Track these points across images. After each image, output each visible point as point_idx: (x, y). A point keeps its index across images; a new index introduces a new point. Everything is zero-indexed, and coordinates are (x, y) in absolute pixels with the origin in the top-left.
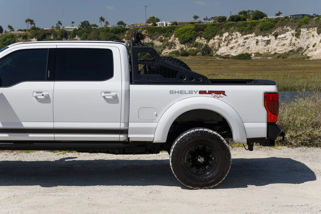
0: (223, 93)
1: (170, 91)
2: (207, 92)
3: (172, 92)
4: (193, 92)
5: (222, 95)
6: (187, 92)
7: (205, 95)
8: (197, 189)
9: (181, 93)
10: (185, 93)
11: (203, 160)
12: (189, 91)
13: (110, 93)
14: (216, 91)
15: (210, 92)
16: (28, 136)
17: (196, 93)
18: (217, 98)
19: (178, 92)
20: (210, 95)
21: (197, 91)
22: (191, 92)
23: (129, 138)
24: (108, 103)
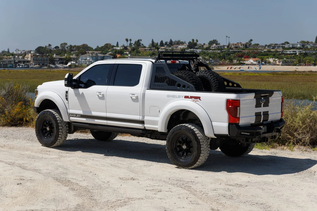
0: (199, 98)
1: (167, 95)
2: (189, 97)
3: (168, 96)
4: (181, 97)
5: (198, 100)
6: (177, 96)
7: (187, 99)
8: (181, 168)
9: (173, 97)
10: (176, 97)
11: (186, 148)
12: (179, 96)
13: (134, 95)
14: (195, 97)
15: (191, 97)
16: (95, 121)
17: (182, 97)
18: (195, 102)
19: (172, 96)
20: (191, 99)
21: (183, 96)
22: (179, 97)
23: (145, 127)
24: (133, 101)
